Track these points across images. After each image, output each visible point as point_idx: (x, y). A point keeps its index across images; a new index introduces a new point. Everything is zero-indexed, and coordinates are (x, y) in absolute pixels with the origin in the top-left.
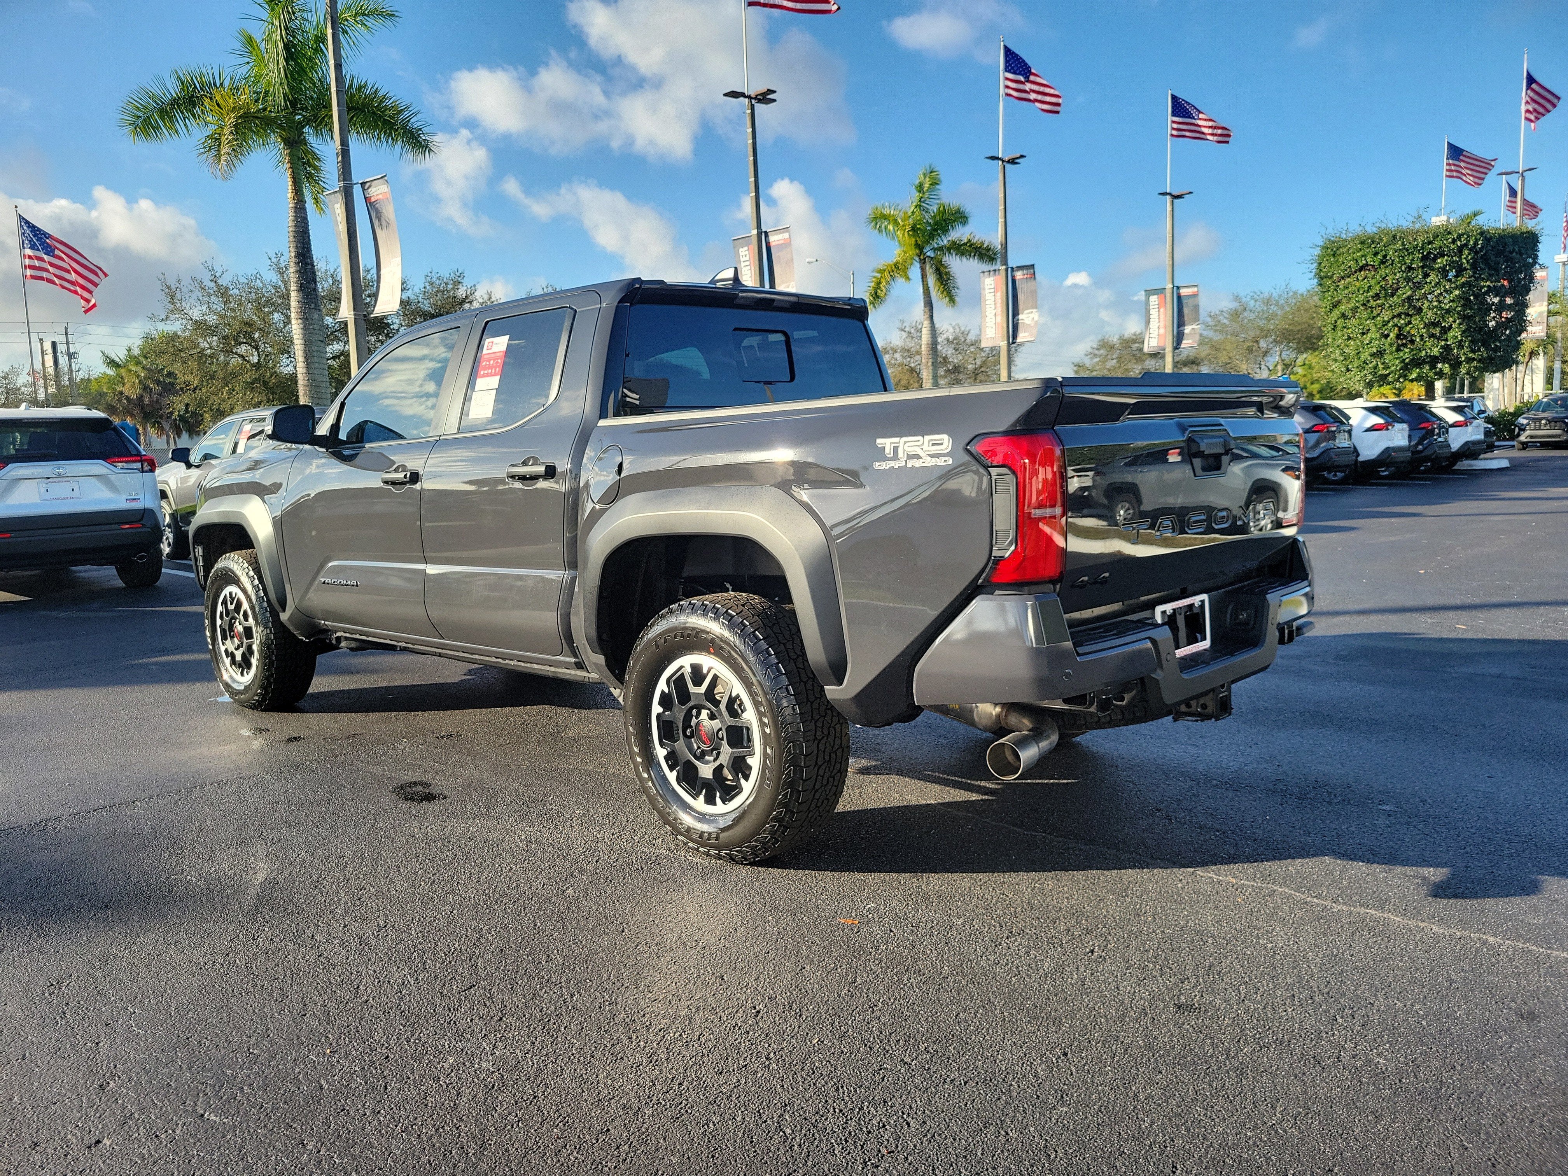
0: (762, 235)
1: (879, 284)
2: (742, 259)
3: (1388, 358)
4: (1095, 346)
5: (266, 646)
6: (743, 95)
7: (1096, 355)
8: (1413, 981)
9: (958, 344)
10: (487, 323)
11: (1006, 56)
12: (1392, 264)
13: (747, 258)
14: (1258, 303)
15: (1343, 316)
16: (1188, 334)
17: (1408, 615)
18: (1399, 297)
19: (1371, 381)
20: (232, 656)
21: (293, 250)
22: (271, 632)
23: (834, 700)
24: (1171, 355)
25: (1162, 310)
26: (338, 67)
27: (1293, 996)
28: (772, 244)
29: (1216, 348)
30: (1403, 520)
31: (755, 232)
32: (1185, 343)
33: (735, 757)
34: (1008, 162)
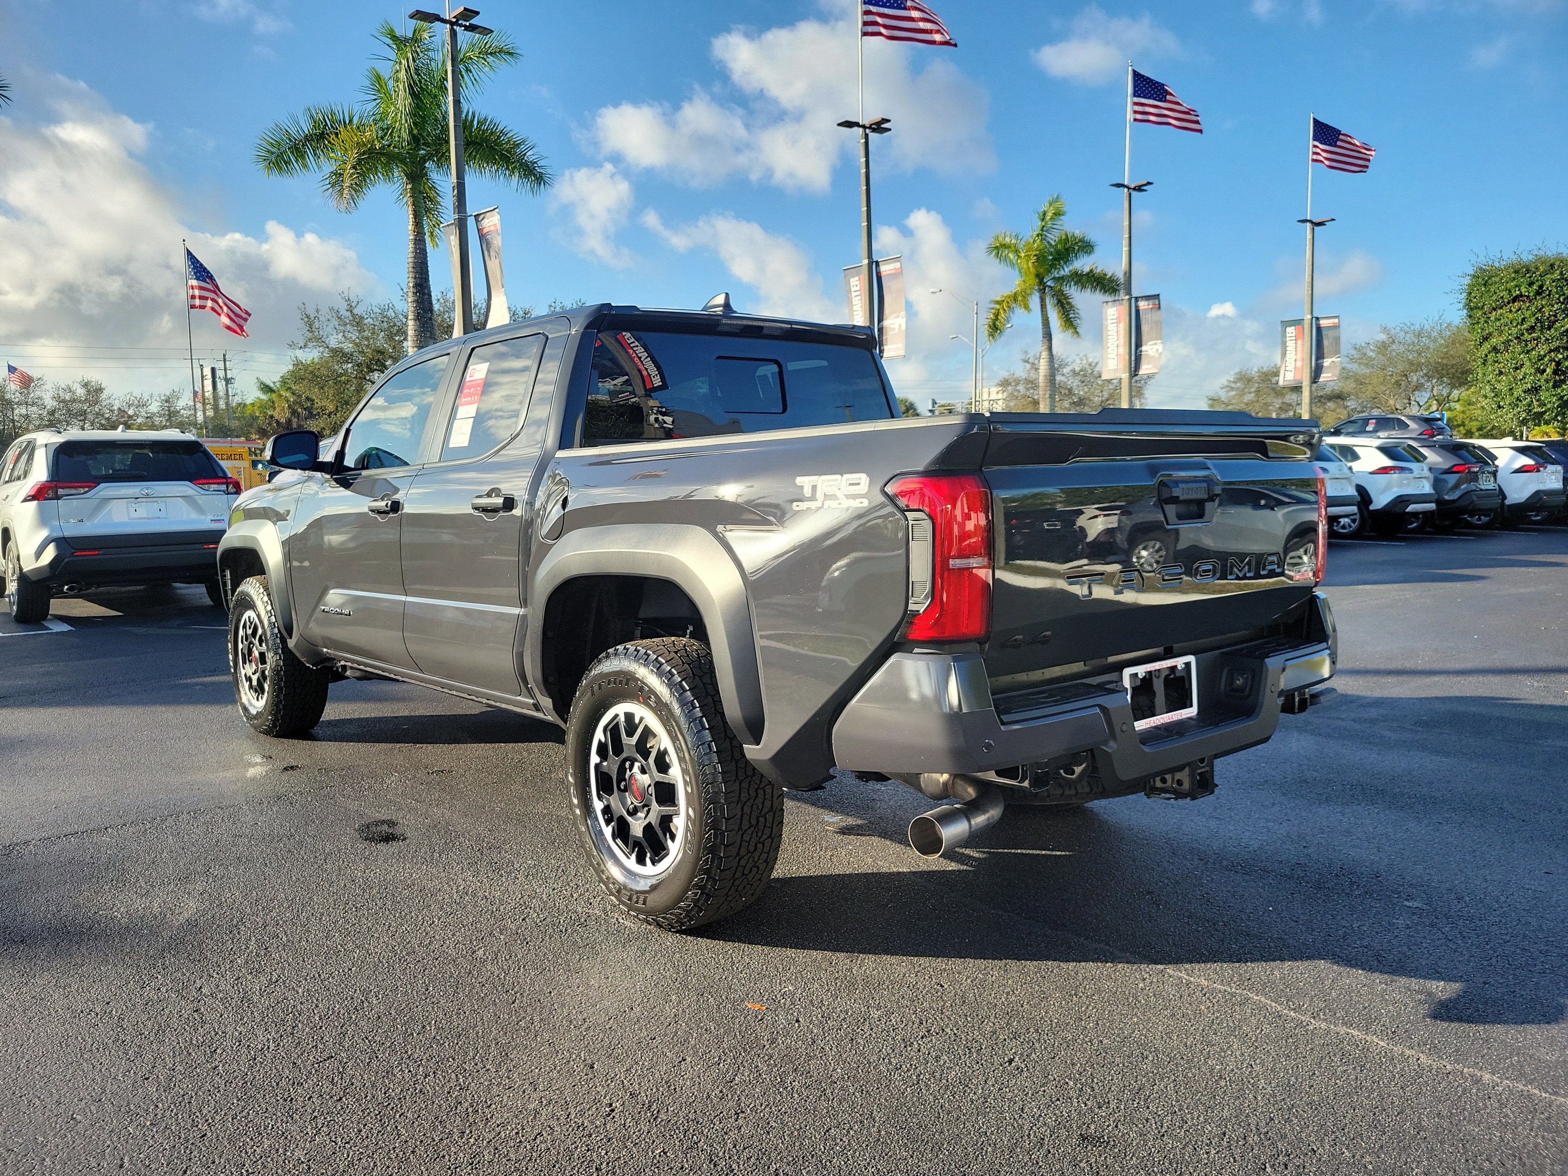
0: (874, 265)
1: (997, 315)
2: (853, 289)
3: (1543, 395)
4: (1232, 379)
5: (276, 671)
6: (857, 124)
7: (1232, 389)
8: (1374, 1125)
9: (1085, 376)
10: (473, 349)
11: (1135, 81)
12: (1549, 295)
13: (858, 288)
14: (1408, 335)
15: (1495, 349)
16: (1327, 367)
17: (1514, 677)
18: (1556, 330)
19: (1524, 419)
20: (249, 679)
21: (411, 280)
22: (280, 659)
23: (752, 760)
24: (1308, 389)
25: (1299, 342)
26: (457, 103)
27: (1224, 1134)
28: (883, 274)
29: (1360, 382)
30: (1542, 569)
31: (866, 262)
32: (1324, 377)
33: (662, 816)
34: (1134, 189)
